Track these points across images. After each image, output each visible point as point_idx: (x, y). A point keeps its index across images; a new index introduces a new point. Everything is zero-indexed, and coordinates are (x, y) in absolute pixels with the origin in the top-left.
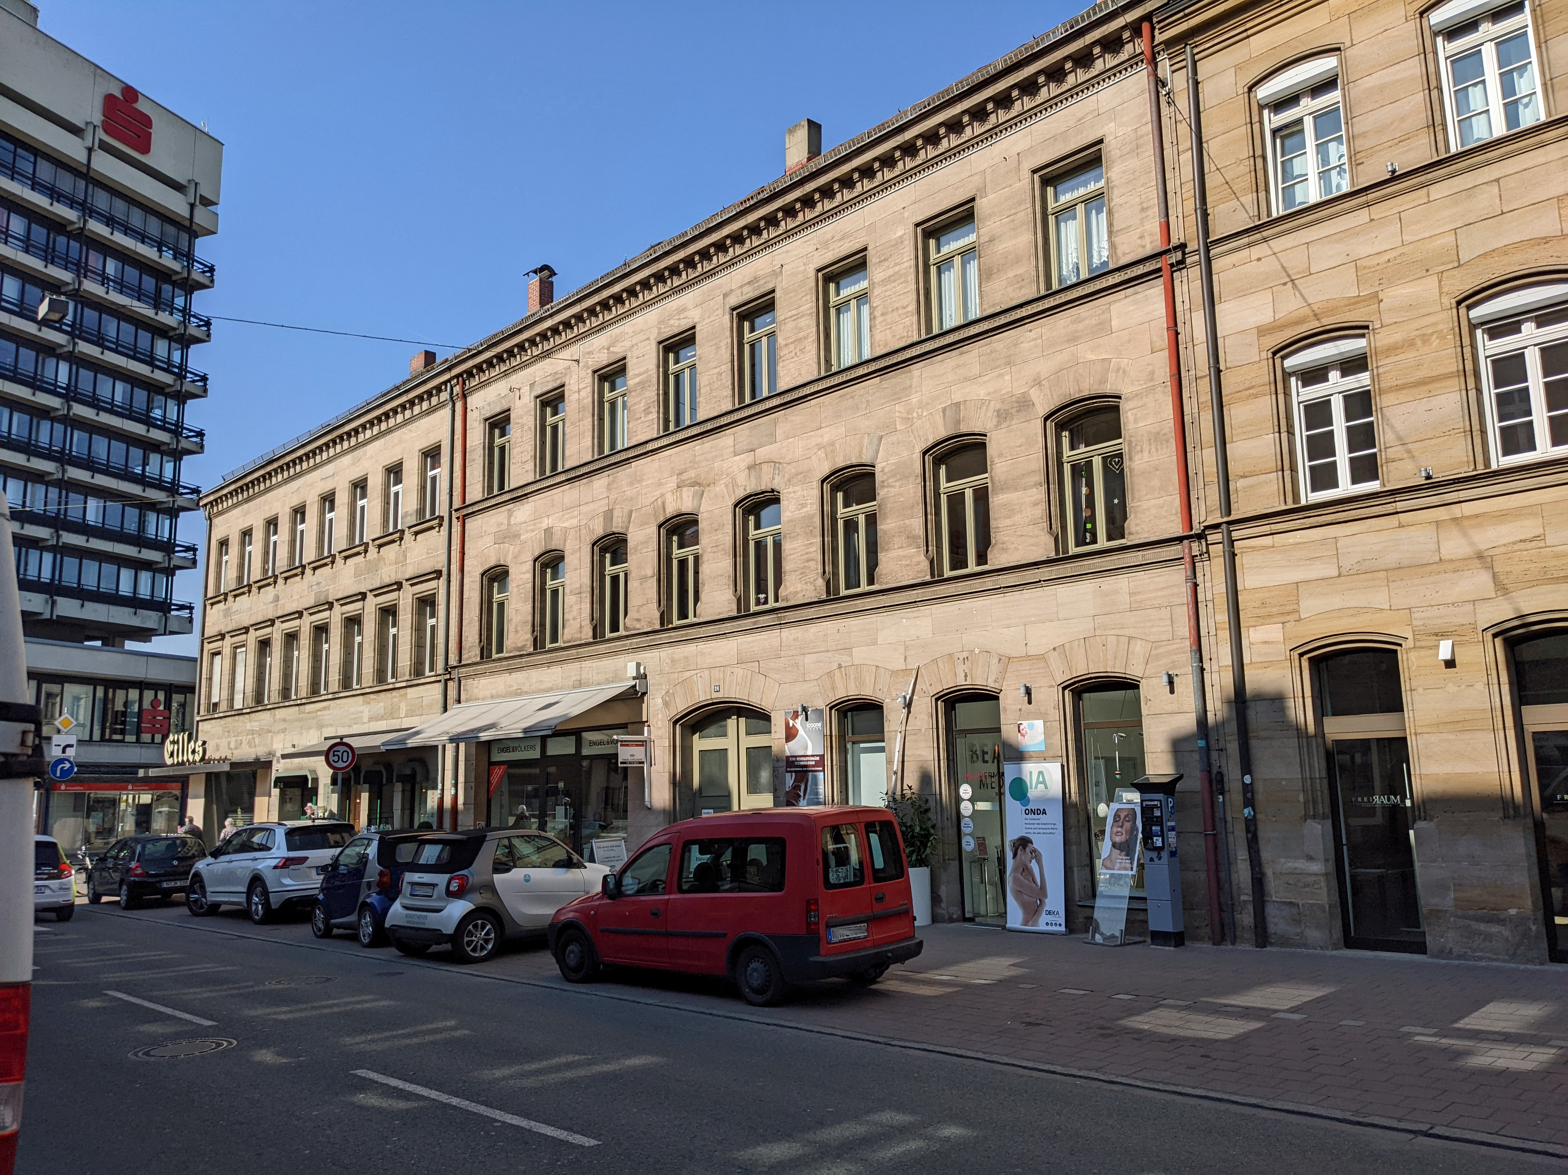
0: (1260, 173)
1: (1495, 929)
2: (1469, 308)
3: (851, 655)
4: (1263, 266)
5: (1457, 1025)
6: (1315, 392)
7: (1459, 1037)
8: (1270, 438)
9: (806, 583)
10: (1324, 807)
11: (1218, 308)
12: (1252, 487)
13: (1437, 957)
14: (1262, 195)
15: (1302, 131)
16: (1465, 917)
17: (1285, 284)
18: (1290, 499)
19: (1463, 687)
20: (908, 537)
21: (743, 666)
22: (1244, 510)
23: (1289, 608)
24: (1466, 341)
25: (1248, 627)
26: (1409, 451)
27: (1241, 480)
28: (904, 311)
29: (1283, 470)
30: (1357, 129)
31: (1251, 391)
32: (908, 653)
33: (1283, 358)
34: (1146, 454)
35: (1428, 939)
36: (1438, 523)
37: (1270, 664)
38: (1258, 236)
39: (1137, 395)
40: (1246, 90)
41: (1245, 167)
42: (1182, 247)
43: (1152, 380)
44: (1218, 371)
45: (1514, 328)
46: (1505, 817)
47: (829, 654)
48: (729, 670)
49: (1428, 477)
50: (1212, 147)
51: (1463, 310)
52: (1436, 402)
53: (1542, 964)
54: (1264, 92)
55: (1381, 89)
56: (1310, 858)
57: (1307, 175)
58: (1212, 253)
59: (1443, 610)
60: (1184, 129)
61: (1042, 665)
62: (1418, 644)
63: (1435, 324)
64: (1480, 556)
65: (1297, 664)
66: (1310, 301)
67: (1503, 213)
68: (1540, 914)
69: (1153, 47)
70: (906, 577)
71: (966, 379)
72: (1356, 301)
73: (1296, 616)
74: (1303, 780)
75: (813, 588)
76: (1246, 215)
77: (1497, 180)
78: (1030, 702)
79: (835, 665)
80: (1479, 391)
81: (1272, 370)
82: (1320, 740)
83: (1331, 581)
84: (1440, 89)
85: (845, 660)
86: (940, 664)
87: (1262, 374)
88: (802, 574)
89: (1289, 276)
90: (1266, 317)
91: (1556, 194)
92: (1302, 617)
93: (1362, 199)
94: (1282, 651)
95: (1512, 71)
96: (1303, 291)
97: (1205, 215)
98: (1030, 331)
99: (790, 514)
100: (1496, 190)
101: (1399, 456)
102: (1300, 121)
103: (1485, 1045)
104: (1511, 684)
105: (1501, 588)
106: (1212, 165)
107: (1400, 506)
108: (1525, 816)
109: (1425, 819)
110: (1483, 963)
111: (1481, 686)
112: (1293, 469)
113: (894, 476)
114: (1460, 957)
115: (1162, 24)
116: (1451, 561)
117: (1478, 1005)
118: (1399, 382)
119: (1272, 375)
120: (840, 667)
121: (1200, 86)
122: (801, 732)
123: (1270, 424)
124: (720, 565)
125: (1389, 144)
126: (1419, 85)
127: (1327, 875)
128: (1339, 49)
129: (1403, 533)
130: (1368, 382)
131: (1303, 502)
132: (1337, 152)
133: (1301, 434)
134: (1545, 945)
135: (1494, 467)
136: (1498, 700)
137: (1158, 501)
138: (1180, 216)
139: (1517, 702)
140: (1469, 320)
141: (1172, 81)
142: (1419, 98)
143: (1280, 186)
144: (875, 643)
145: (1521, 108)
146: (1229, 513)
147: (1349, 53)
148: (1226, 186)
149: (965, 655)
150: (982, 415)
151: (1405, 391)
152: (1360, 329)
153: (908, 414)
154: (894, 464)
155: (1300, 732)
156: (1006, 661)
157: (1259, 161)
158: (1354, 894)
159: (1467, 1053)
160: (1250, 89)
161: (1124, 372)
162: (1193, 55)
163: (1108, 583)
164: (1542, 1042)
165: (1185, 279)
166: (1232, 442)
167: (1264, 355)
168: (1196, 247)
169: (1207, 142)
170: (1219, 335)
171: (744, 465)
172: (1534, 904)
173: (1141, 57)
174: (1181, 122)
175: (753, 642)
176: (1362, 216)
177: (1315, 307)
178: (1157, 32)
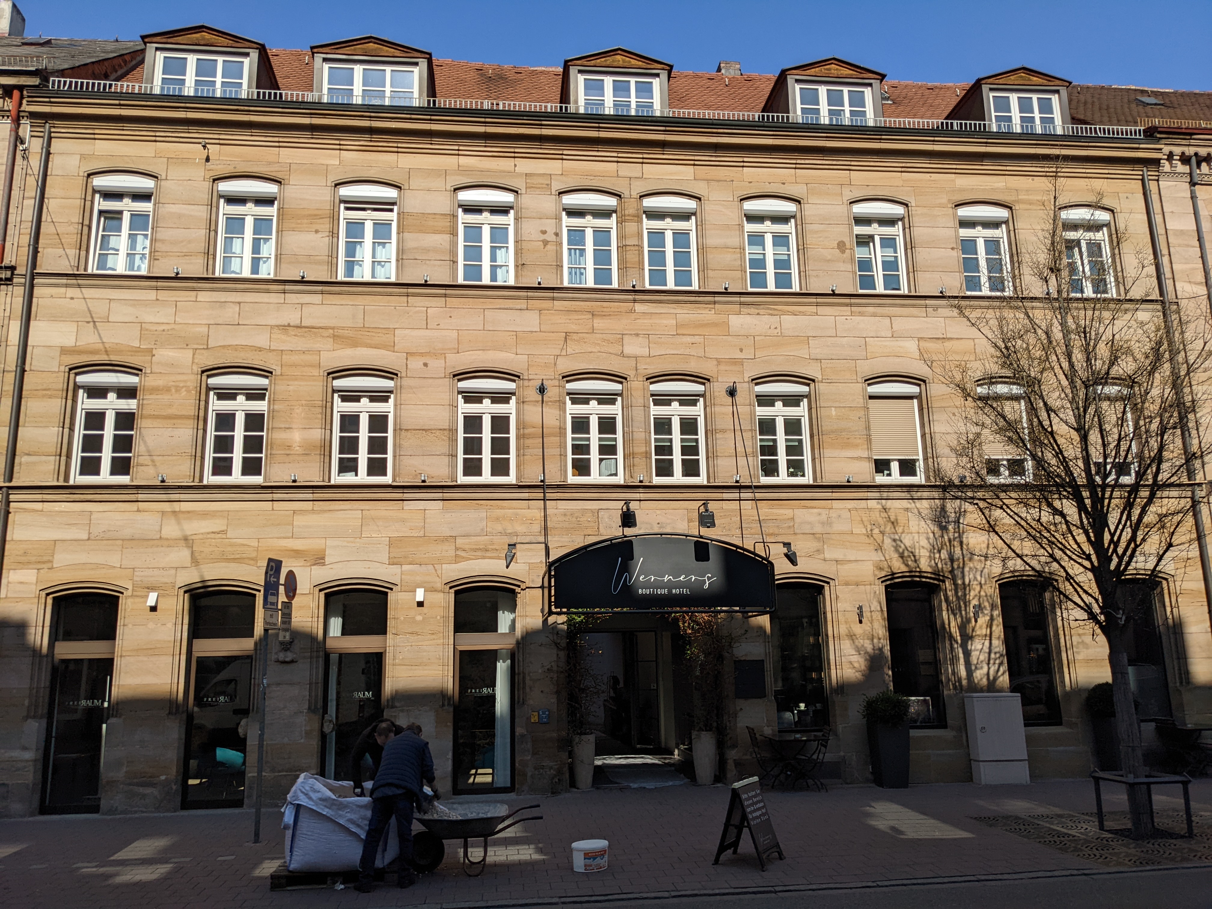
0: (85, 238)
1: (148, 791)
2: (209, 376)
4: (75, 304)
5: (112, 858)
6: (96, 404)
7: (111, 866)
8: (55, 430)
10: (43, 710)
11: (32, 323)
12: (34, 463)
13: (106, 814)
14: (83, 253)
15: (121, 219)
16: (130, 784)
17: (88, 322)
18: (61, 478)
19: (159, 625)
22: (24, 479)
23: (45, 558)
24: (203, 397)
25: (10, 570)
26: (153, 461)
27: (26, 457)
29: (60, 456)
30: (159, 236)
31: (47, 392)
33: (77, 374)
35: (103, 802)
36: (163, 513)
37: (22, 599)
38: (74, 282)
40: (86, 174)
41: (74, 229)
42: (13, 268)
44: (23, 371)
45: (233, 397)
46: (170, 713)
49: (163, 481)
50: (51, 204)
51: (204, 377)
52: (177, 432)
53: (175, 812)
54: (99, 182)
55: (180, 216)
56: (25, 748)
57: (118, 250)
58: (36, 281)
59: (156, 572)
60: (32, 182)
62: (135, 593)
63: (185, 381)
64: (186, 539)
65: (43, 601)
66: (104, 340)
67: (239, 324)
68: (180, 778)
69: (19, 111)
72: (137, 351)
73: (49, 565)
74: (31, 689)
76: (68, 263)
77: (239, 303)
80: (205, 431)
81: (66, 381)
82: (50, 659)
83: (81, 542)
84: (216, 232)
87: (59, 381)
89: (92, 317)
90: (69, 341)
91: (270, 323)
92: (55, 566)
93: (153, 283)
94: (33, 590)
95: (260, 239)
96: (101, 332)
97: (36, 252)
100: (238, 309)
101: (146, 463)
102: (121, 212)
103: (129, 868)
104: (189, 624)
105: (195, 561)
106: (49, 217)
107: (141, 497)
108: (183, 712)
109: (116, 717)
110: (137, 815)
111: (170, 625)
112: (69, 456)
114: (121, 813)
115: (30, 99)
116: (167, 539)
117: (127, 843)
118: (155, 413)
119: (66, 384)
121: (51, 156)
123: (57, 419)
125: (178, 254)
126: (204, 224)
127: (35, 761)
128: (157, 177)
129: (139, 516)
130: (135, 407)
131: (71, 482)
132: (143, 244)
133: (79, 431)
134: (179, 799)
135: (205, 482)
136: (179, 635)
138: (16, 245)
139: (191, 637)
140: (207, 385)
141: (29, 142)
142: (203, 232)
143: (98, 252)
145: (261, 262)
146: (10, 480)
147: (163, 183)
148: (57, 237)
151: (158, 420)
152: (136, 370)
155: (35, 652)
157: (86, 229)
158: (53, 774)
159: (117, 874)
160: (89, 175)
162: (50, 132)
164: (166, 861)
165: (10, 293)
166: (24, 426)
167: (62, 368)
168: (24, 273)
169: (48, 199)
170: (29, 343)
172: (177, 772)
173: (8, 113)
174: (30, 175)
176: (152, 295)
177: (107, 346)
178: (24, 102)
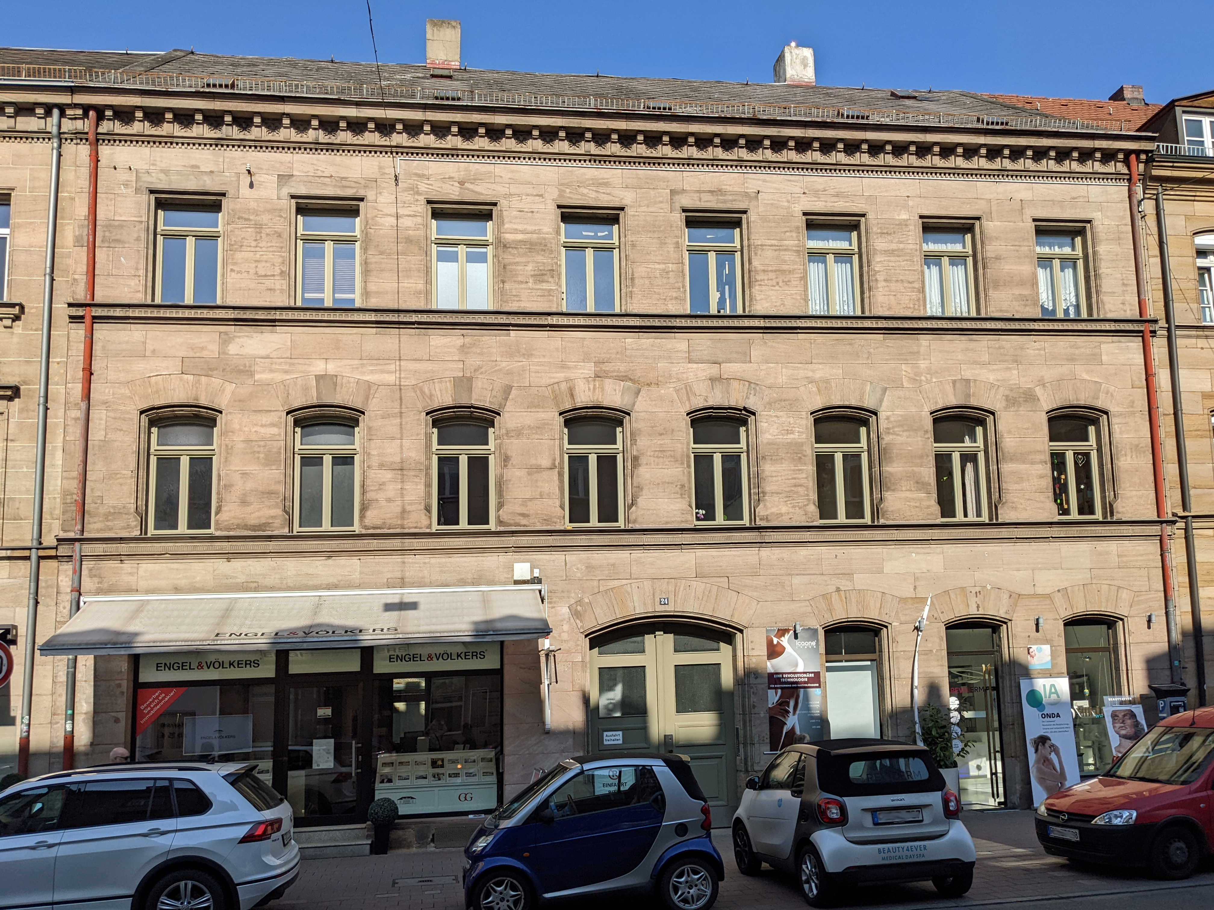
3: (852, 580)
4: (1205, 353)
9: (793, 507)
12: (1200, 495)
20: (917, 483)
21: (705, 580)
22: (1196, 510)
27: (1193, 490)
28: (910, 285)
31: (1199, 433)
32: (917, 584)
34: (1129, 458)
38: (1201, 333)
39: (1121, 415)
40: (1192, 234)
41: (1193, 285)
42: (1157, 322)
43: (1132, 407)
47: (825, 578)
48: (683, 584)
54: (1198, 241)
58: (1173, 333)
61: (1048, 602)
70: (916, 517)
71: (975, 363)
75: (803, 513)
76: (1191, 317)
78: (1037, 630)
79: (833, 589)
81: (1209, 422)
85: (845, 585)
86: (952, 596)
87: (1205, 423)
88: (787, 497)
90: (1207, 387)
98: (1035, 342)
99: (770, 437)
113: (902, 426)
119: (1209, 425)
120: (838, 590)
122: (789, 649)
123: (1210, 457)
124: (669, 471)
137: (1138, 493)
138: (1151, 299)
144: (880, 571)
146: (1189, 510)
148: (1181, 292)
149: (978, 589)
150: (992, 396)
153: (915, 375)
154: (901, 416)
156: (1016, 597)
161: (1112, 395)
162: (1163, 195)
163: (1102, 546)
167: (1206, 411)
168: (1163, 325)
171: (702, 375)
175: (718, 556)
